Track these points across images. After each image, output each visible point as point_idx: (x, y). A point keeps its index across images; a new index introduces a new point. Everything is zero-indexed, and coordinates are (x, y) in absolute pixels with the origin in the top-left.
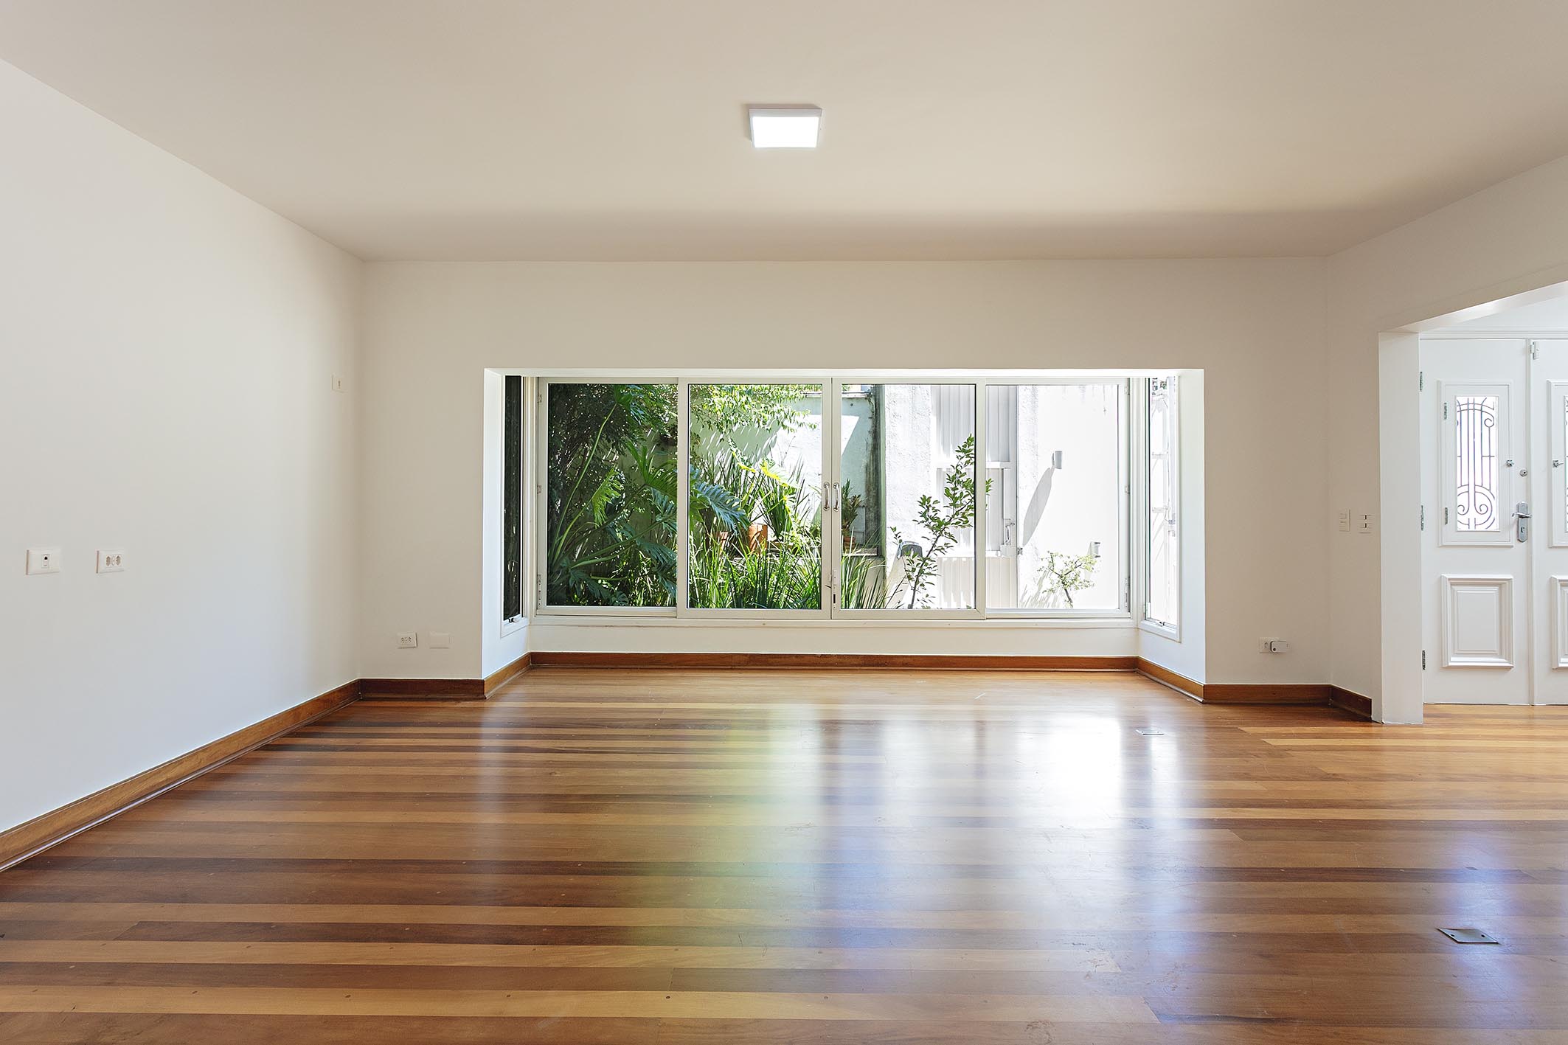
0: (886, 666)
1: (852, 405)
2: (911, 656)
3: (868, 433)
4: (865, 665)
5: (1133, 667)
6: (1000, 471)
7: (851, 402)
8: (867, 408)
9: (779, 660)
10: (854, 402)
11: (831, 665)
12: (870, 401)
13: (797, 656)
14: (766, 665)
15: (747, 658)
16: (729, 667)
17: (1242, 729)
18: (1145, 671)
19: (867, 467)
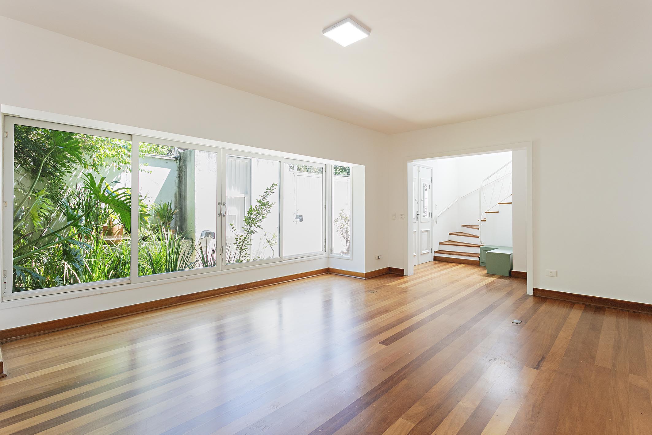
0: (247, 288)
1: (167, 163)
2: (257, 282)
3: (176, 177)
4: (237, 290)
5: (328, 271)
6: (244, 198)
7: (167, 161)
8: (176, 165)
9: (195, 296)
10: (168, 162)
11: (222, 293)
12: (177, 162)
13: (205, 292)
14: (189, 300)
15: (177, 299)
16: (167, 306)
17: (388, 284)
18: (333, 272)
19: (175, 194)
